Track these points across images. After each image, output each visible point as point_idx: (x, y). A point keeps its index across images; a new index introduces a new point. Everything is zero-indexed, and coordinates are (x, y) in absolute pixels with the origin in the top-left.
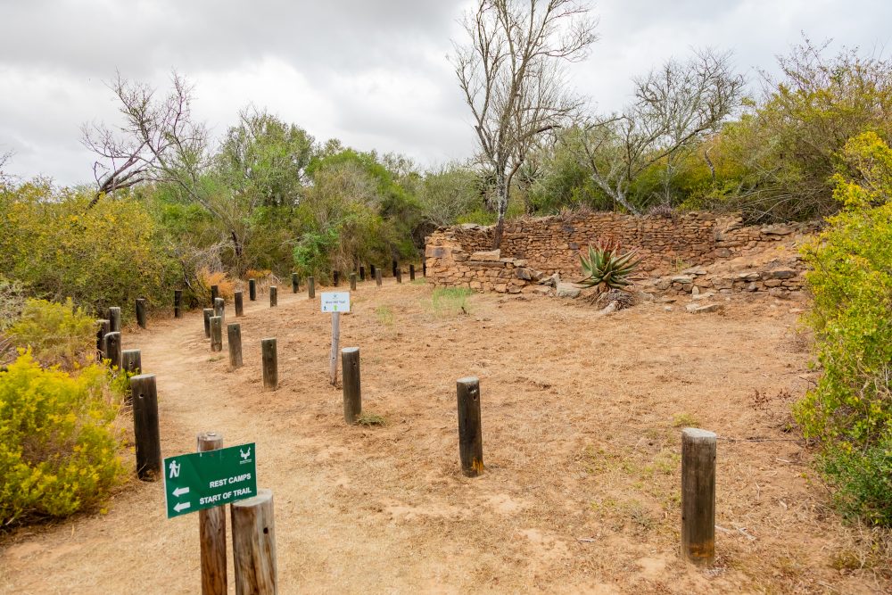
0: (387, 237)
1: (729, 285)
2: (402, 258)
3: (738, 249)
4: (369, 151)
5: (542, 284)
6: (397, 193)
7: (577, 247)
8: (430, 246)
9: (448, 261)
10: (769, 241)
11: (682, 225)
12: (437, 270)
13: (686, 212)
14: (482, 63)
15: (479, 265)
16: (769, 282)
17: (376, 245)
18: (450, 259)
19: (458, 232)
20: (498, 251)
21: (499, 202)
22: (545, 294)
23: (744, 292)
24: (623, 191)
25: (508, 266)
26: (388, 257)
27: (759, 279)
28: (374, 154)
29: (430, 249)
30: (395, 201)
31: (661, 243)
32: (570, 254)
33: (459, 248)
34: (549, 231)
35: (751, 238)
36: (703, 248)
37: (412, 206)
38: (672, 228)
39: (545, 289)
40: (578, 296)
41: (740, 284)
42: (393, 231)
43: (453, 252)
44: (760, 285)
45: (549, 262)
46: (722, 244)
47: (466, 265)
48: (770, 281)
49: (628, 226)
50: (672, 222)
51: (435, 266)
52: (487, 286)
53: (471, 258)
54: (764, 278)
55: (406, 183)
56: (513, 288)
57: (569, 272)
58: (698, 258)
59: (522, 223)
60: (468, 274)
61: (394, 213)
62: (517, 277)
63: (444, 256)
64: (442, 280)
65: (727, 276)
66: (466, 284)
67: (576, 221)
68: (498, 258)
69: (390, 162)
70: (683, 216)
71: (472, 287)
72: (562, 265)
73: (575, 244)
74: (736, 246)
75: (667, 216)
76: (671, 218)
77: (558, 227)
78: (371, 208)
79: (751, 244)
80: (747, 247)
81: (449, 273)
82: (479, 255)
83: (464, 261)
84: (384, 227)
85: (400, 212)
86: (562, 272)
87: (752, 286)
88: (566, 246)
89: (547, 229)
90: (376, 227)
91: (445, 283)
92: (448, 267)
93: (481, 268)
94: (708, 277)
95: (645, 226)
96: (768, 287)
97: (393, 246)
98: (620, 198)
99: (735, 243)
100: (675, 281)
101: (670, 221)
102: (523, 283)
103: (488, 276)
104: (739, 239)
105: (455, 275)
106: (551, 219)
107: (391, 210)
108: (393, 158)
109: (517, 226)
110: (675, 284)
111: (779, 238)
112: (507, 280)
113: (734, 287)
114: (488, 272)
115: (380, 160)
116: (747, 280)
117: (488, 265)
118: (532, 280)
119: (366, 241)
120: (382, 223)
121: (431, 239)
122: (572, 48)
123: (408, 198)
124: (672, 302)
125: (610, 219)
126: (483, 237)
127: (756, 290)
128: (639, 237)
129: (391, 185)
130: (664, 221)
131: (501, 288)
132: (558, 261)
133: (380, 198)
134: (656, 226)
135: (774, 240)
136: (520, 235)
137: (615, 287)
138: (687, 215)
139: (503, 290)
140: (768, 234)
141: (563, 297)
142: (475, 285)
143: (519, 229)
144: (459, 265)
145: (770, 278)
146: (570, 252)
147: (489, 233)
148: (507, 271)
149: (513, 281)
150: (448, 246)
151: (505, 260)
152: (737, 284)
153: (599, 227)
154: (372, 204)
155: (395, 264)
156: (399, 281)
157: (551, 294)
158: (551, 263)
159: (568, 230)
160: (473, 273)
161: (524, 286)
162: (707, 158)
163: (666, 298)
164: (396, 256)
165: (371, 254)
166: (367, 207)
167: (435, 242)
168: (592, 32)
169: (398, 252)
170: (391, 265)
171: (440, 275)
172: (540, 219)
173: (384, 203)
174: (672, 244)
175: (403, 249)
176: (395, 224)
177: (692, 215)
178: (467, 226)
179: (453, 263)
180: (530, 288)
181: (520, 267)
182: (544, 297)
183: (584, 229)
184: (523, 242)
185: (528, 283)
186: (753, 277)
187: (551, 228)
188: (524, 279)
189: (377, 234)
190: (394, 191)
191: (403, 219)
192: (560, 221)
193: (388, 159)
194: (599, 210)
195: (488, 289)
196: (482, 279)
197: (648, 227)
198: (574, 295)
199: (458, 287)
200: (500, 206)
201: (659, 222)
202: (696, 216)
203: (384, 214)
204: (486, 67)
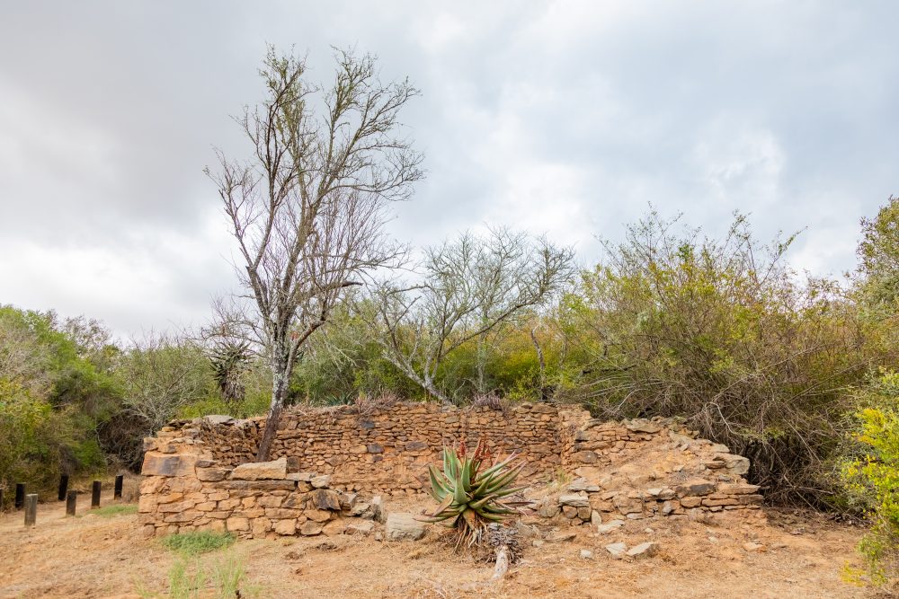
0: (57, 436)
1: (638, 507)
2: (78, 469)
3: (606, 452)
4: (44, 311)
5: (357, 516)
6: (84, 371)
7: (379, 450)
8: (154, 454)
9: (187, 483)
10: (639, 441)
11: (515, 419)
12: (163, 499)
13: (518, 403)
14: (266, 181)
15: (246, 487)
16: (686, 501)
17: (33, 450)
18: (191, 477)
19: (205, 428)
20: (283, 461)
21: (275, 382)
22: (366, 534)
23: (657, 517)
24: (430, 375)
25: (302, 487)
26: (53, 469)
27: (675, 497)
28: (50, 317)
29: (152, 459)
30: (79, 383)
31: (491, 443)
32: (368, 461)
33: (207, 457)
34: (338, 427)
35: (618, 438)
36: (543, 449)
37: (106, 391)
38: (503, 423)
39: (366, 525)
40: (422, 536)
41: (653, 505)
42: (68, 428)
43: (199, 465)
44: (676, 506)
45: (338, 473)
46: (585, 445)
47: (221, 487)
48: (687, 499)
49: (447, 420)
50: (503, 416)
51: (160, 491)
52: (260, 525)
53: (233, 475)
54: (680, 495)
55: (98, 359)
56: (309, 527)
57: (368, 487)
58: (537, 462)
59: (298, 415)
60: (224, 505)
61: (73, 400)
62: (316, 506)
63: (180, 473)
64: (172, 518)
65: (633, 493)
66: (220, 523)
67: (378, 413)
68: (282, 474)
69: (76, 329)
70: (514, 409)
71: (231, 527)
72: (358, 476)
73: (376, 446)
74: (602, 448)
75: (496, 408)
76: (500, 410)
77: (352, 421)
78: (34, 391)
79: (619, 444)
80: (615, 449)
81: (187, 504)
82: (248, 469)
83: (219, 481)
84: (52, 421)
85: (84, 398)
86: (358, 488)
87: (667, 507)
88: (363, 448)
89: (335, 424)
90: (40, 420)
91: (177, 524)
92: (185, 493)
93: (250, 492)
94: (606, 495)
95: (470, 420)
96: (685, 507)
97: (65, 450)
98: (427, 383)
99: (601, 443)
100: (565, 504)
101: (500, 414)
102: (327, 515)
103: (263, 507)
104: (606, 438)
105: (199, 507)
106: (343, 410)
107: (68, 396)
108: (81, 324)
109: (290, 418)
110: (565, 508)
111: (648, 437)
112: (299, 512)
113: (645, 508)
114: (263, 500)
115: (60, 325)
116: (659, 500)
117: (263, 486)
118: (341, 511)
119: (14, 444)
120: (51, 415)
121: (156, 442)
122: (390, 184)
123: (100, 380)
124: (571, 539)
125: (424, 410)
126: (239, 436)
127: (671, 513)
128: (463, 435)
129: (75, 358)
130: (493, 414)
131: (287, 526)
132: (352, 471)
133: (52, 376)
134: (483, 421)
135: (643, 439)
136: (294, 433)
137: (494, 521)
138: (519, 407)
139: (291, 530)
140: (638, 432)
141: (398, 539)
142: (236, 523)
143: (293, 424)
144: (209, 487)
145: (686, 495)
146: (369, 458)
147: (247, 431)
148: (300, 497)
149: (309, 513)
150: (189, 454)
151: (295, 476)
152: (647, 505)
153: (409, 421)
154: (36, 385)
155: (64, 481)
156: (71, 510)
157: (378, 535)
158: (341, 475)
159: (366, 427)
160: (236, 502)
161: (329, 521)
162: (533, 338)
163: (559, 534)
164: (69, 466)
165: (23, 466)
166: (26, 388)
167: (164, 446)
168: (418, 167)
169: (72, 461)
170: (56, 483)
171: (169, 508)
172: (325, 409)
173: (59, 385)
174: (506, 444)
175: (82, 455)
176: (73, 416)
177: (526, 407)
178: (216, 419)
179: (197, 484)
180: (339, 524)
181: (324, 488)
182: (368, 541)
183: (389, 425)
184: (299, 443)
185: (335, 515)
186: (668, 494)
187: (342, 422)
188: (330, 509)
189: (38, 432)
190: (77, 368)
191: (86, 409)
192: (354, 412)
193: (73, 325)
194: (407, 398)
195: (261, 530)
196: (251, 513)
197: (473, 421)
198: (416, 534)
199: (203, 529)
200: (276, 389)
201: (487, 415)
202: (531, 408)
203: (56, 401)
204: (272, 187)
